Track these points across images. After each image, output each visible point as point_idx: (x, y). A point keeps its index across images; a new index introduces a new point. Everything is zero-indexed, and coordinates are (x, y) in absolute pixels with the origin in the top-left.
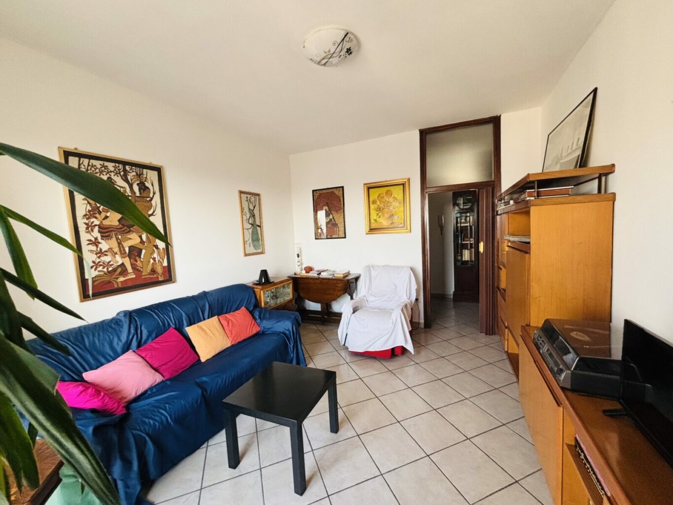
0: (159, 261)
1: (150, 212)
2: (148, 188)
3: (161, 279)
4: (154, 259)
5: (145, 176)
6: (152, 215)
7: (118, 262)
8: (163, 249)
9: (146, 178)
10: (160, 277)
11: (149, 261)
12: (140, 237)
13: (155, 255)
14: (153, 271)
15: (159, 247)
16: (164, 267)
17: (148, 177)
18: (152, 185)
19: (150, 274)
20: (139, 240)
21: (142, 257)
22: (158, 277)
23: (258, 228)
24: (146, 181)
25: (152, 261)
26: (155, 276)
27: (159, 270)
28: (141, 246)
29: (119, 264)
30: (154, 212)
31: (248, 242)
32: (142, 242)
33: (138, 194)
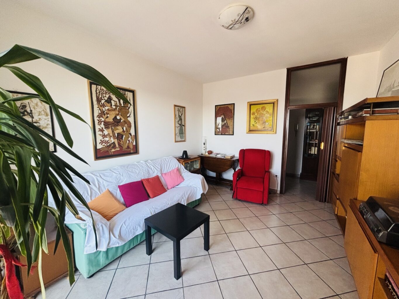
0: (131, 142)
1: (128, 115)
3: (132, 152)
4: (129, 141)
5: (126, 95)
6: (129, 117)
7: (112, 141)
8: (134, 135)
10: (131, 150)
11: (127, 142)
12: (123, 128)
13: (130, 139)
14: (128, 147)
15: (132, 134)
16: (134, 145)
19: (127, 149)
20: (122, 130)
21: (123, 139)
22: (130, 151)
23: (183, 127)
24: (127, 97)
25: (128, 142)
26: (129, 150)
27: (131, 147)
28: (123, 133)
29: (112, 142)
30: (130, 115)
31: (177, 135)
33: (122, 105)
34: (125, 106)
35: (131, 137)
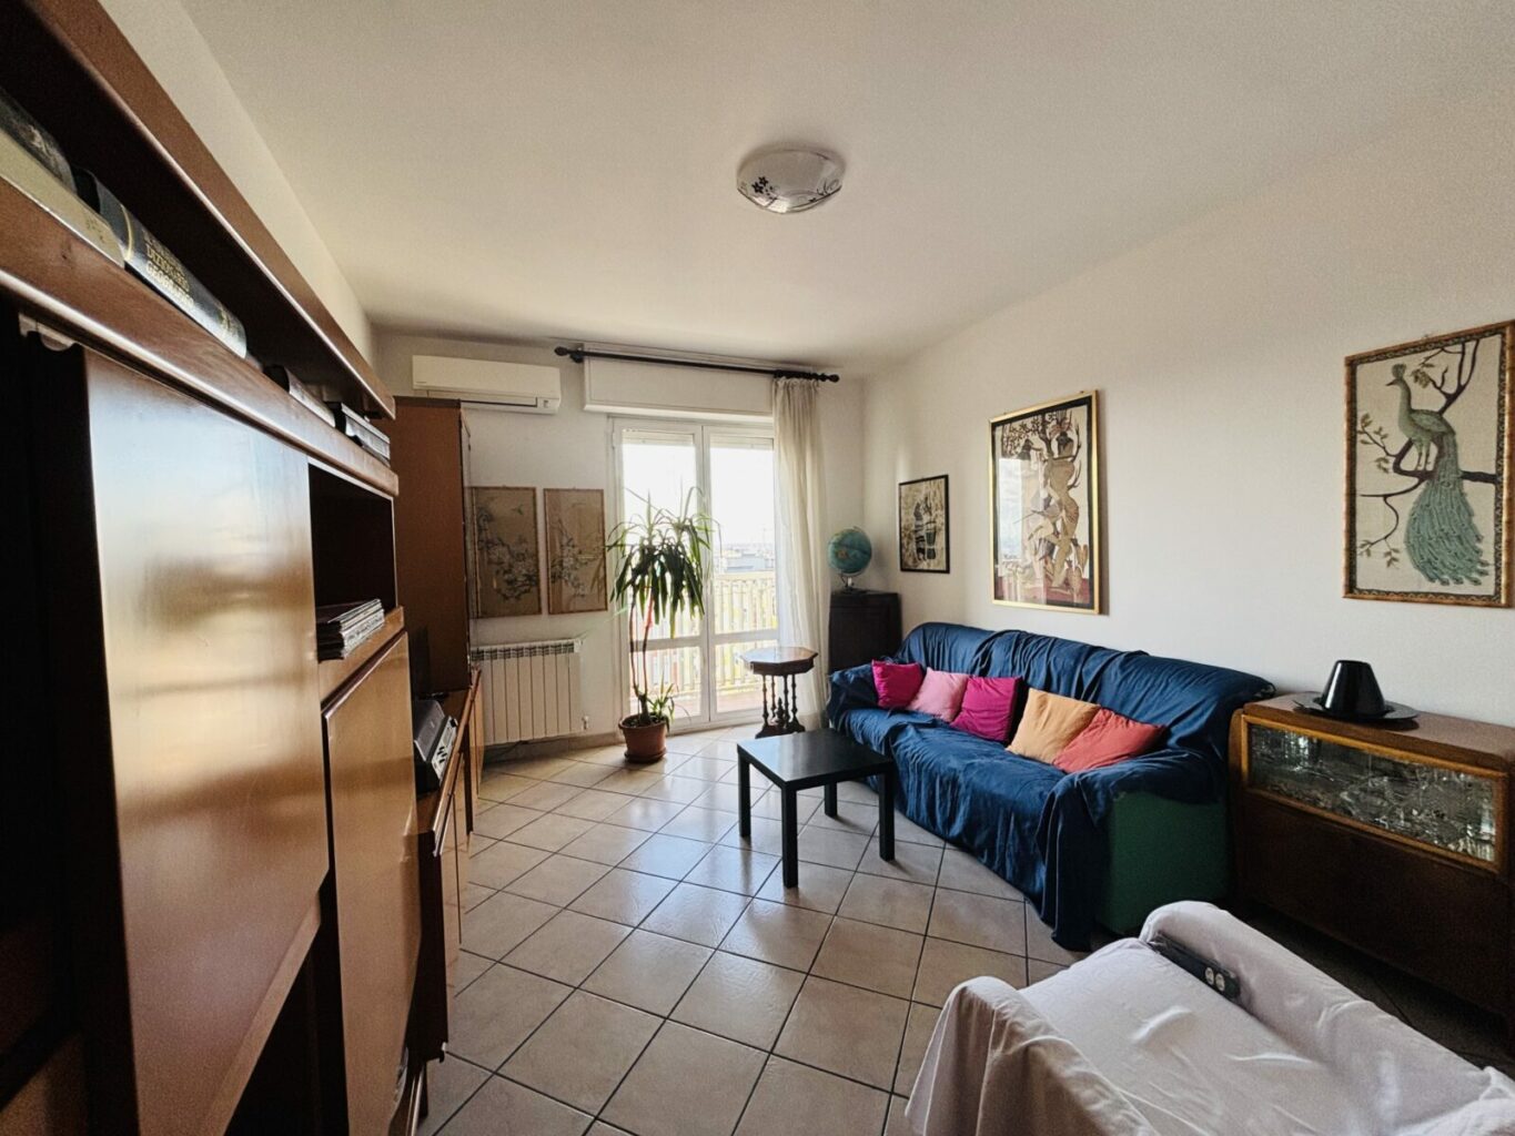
0: (1076, 568)
1: (1071, 482)
2: (1071, 440)
3: (1077, 600)
4: (1070, 563)
5: (1068, 421)
6: (1073, 486)
8: (1085, 547)
9: (1070, 423)
10: (1075, 596)
11: (1063, 566)
12: (1054, 524)
13: (1072, 557)
14: (1067, 583)
15: (1079, 543)
16: (1084, 580)
17: (1073, 422)
18: (1078, 433)
19: (1061, 587)
20: (1052, 530)
21: (1054, 556)
22: (1072, 597)
24: (1069, 428)
25: (1066, 566)
28: (1054, 540)
30: (1076, 480)
32: (1056, 534)
33: (1056, 456)
34: (1064, 454)
35: (1077, 553)
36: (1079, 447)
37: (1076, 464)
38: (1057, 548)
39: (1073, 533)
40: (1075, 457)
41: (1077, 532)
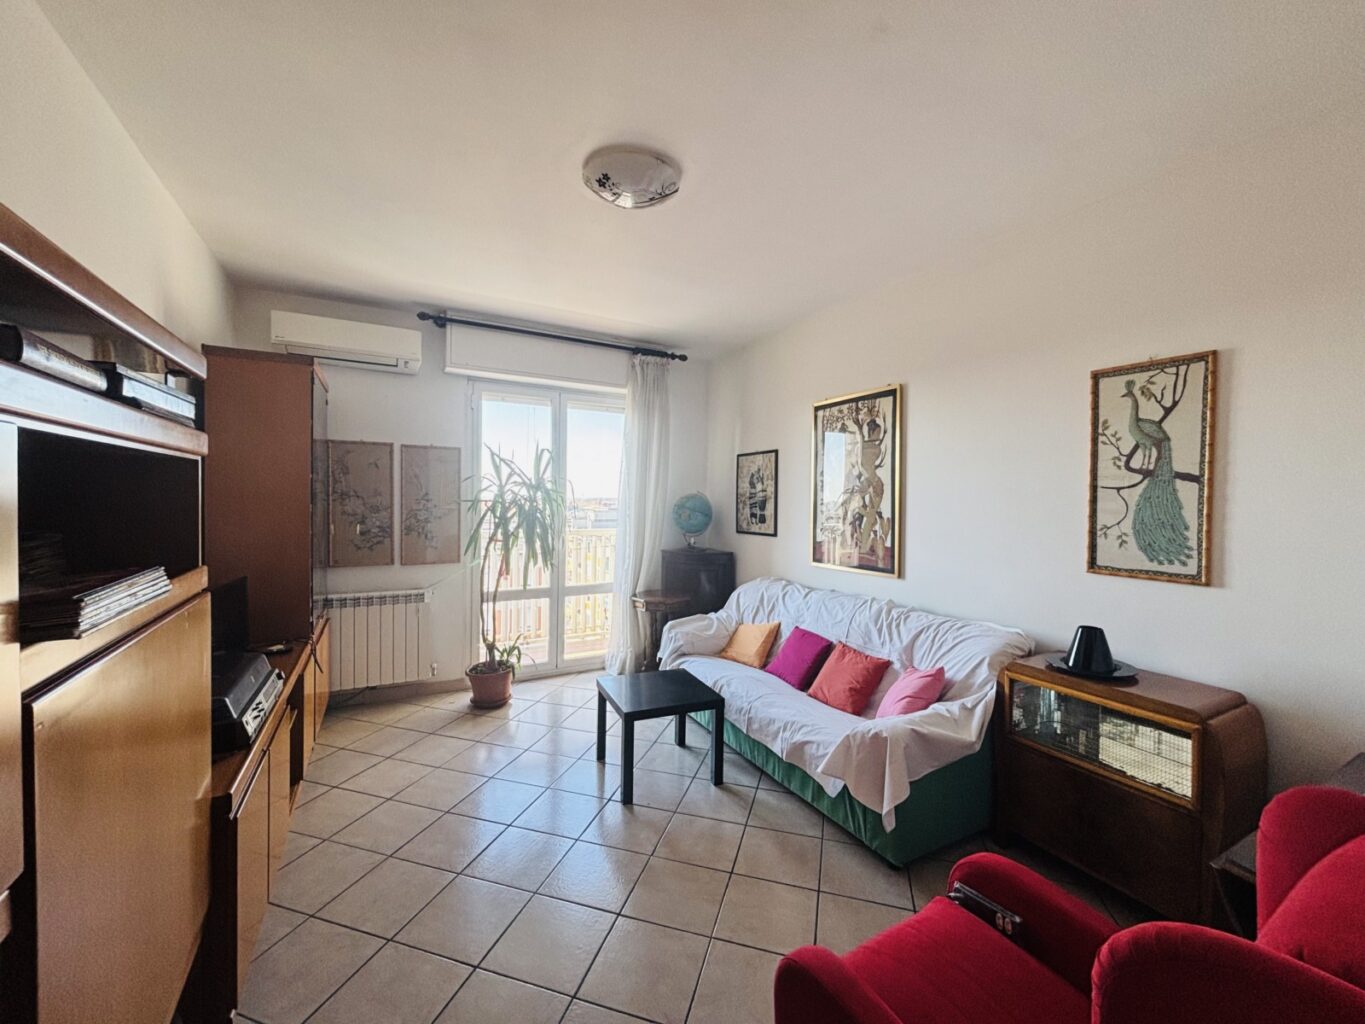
2: (879, 426)
9: (878, 412)
15: (883, 515)
17: (881, 411)
18: (884, 421)
20: (861, 504)
21: (863, 526)
29: (841, 531)
34: (873, 437)
35: (881, 524)
36: (885, 432)
37: (883, 447)
38: (865, 519)
39: (878, 506)
40: (882, 441)
41: (881, 507)
